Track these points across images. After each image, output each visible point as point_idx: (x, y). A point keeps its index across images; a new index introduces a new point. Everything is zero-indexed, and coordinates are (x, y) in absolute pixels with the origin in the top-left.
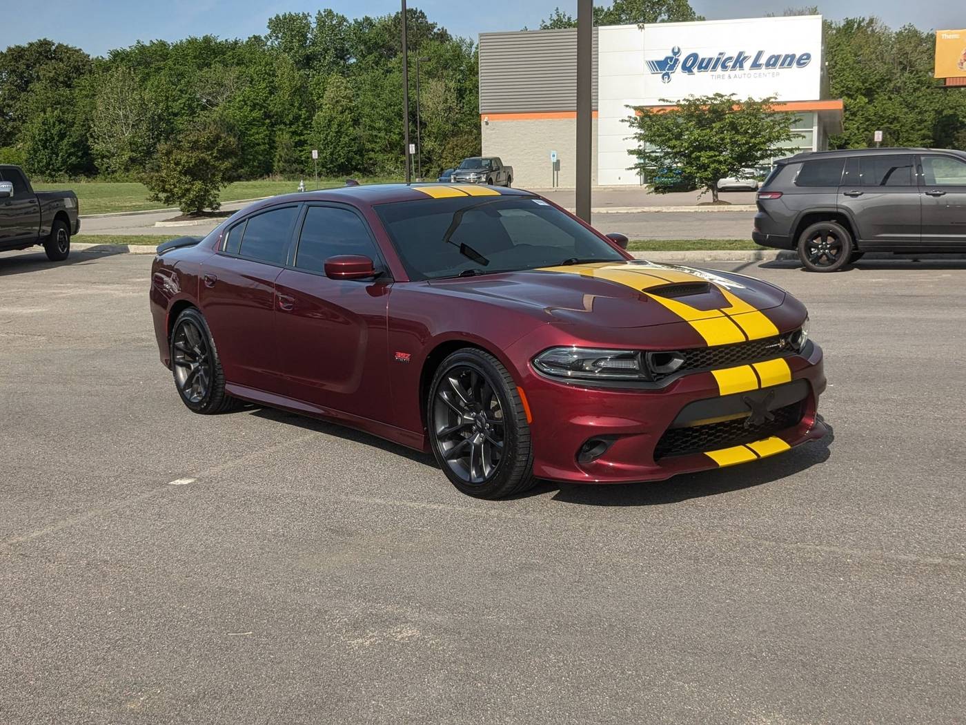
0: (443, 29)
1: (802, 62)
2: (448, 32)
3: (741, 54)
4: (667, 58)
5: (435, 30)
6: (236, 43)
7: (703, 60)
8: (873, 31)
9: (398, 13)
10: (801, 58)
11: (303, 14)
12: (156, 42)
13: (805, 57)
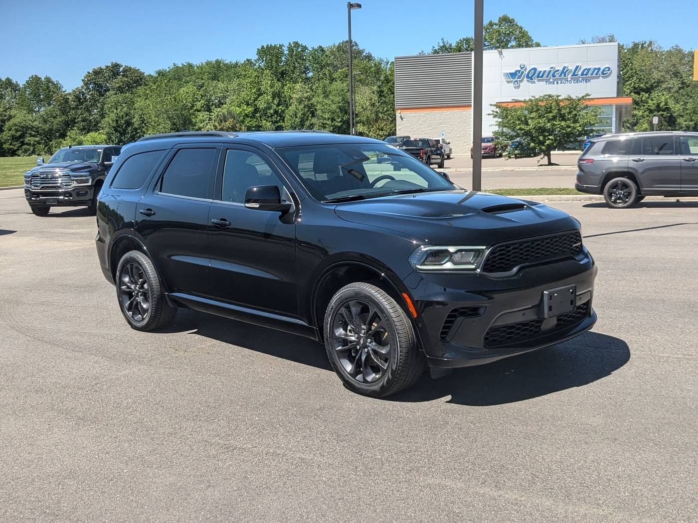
0: (369, 53)
1: (605, 72)
2: (373, 55)
3: (565, 68)
4: (516, 71)
5: (364, 54)
6: (237, 64)
7: (540, 72)
8: (652, 50)
9: (340, 43)
10: (604, 70)
11: (280, 45)
12: (185, 64)
13: (607, 69)
